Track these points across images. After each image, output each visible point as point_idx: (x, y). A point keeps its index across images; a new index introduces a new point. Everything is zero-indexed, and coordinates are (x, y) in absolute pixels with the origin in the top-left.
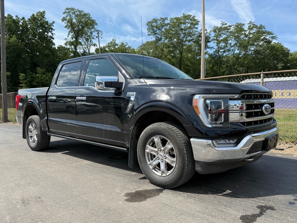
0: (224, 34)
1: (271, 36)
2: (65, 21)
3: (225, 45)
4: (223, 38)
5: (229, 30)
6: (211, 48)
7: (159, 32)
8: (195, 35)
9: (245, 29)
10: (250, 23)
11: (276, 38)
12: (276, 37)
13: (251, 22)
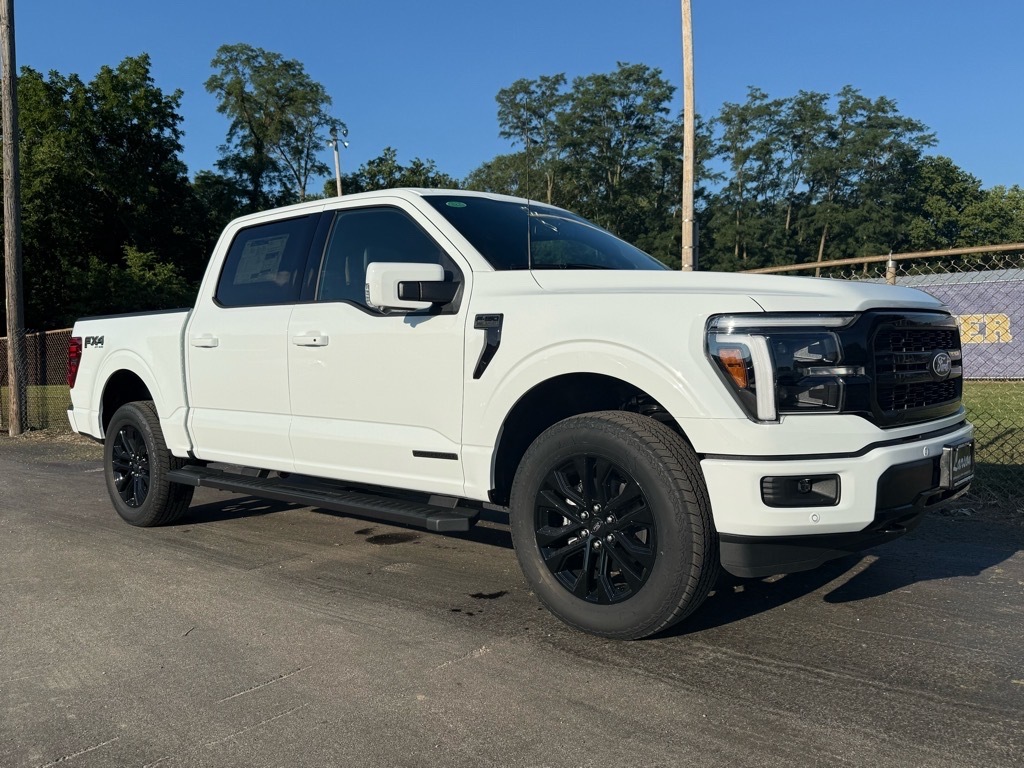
0: (759, 130)
1: (915, 134)
2: (218, 90)
3: (761, 166)
4: (754, 143)
5: (776, 118)
6: (716, 176)
7: (539, 126)
8: (661, 132)
9: (828, 113)
10: (847, 91)
11: (934, 140)
12: (933, 138)
13: (850, 90)
